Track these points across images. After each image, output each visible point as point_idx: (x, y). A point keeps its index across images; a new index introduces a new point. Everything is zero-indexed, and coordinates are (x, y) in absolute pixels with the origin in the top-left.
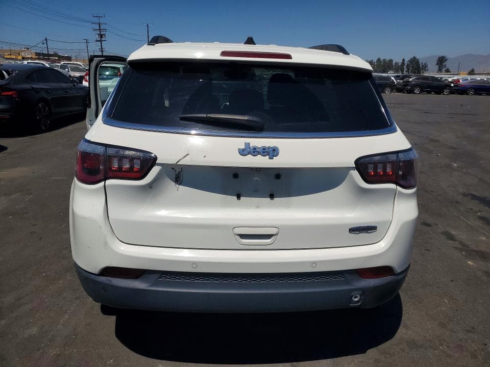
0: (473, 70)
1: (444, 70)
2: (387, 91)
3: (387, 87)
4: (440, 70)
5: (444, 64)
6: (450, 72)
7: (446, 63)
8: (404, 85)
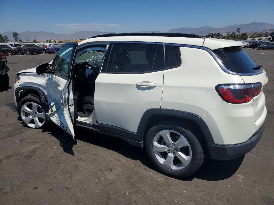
0: (35, 40)
1: (18, 40)
2: (9, 54)
3: (8, 52)
4: (16, 40)
5: (17, 37)
6: (22, 41)
7: (19, 36)
8: (18, 50)
